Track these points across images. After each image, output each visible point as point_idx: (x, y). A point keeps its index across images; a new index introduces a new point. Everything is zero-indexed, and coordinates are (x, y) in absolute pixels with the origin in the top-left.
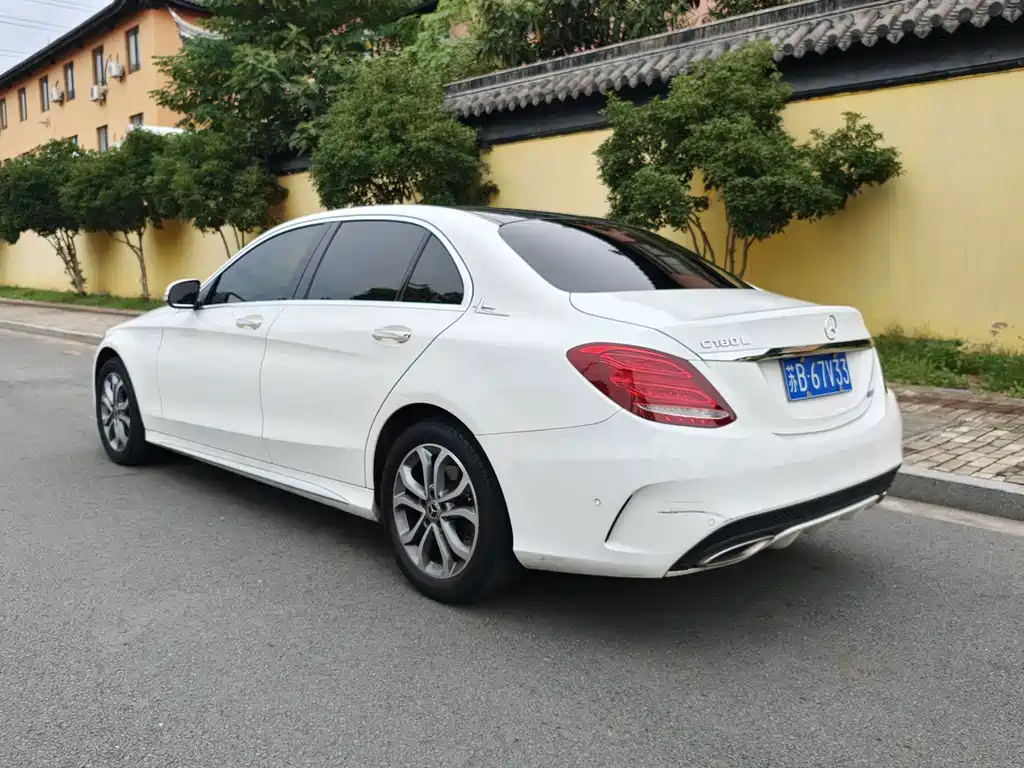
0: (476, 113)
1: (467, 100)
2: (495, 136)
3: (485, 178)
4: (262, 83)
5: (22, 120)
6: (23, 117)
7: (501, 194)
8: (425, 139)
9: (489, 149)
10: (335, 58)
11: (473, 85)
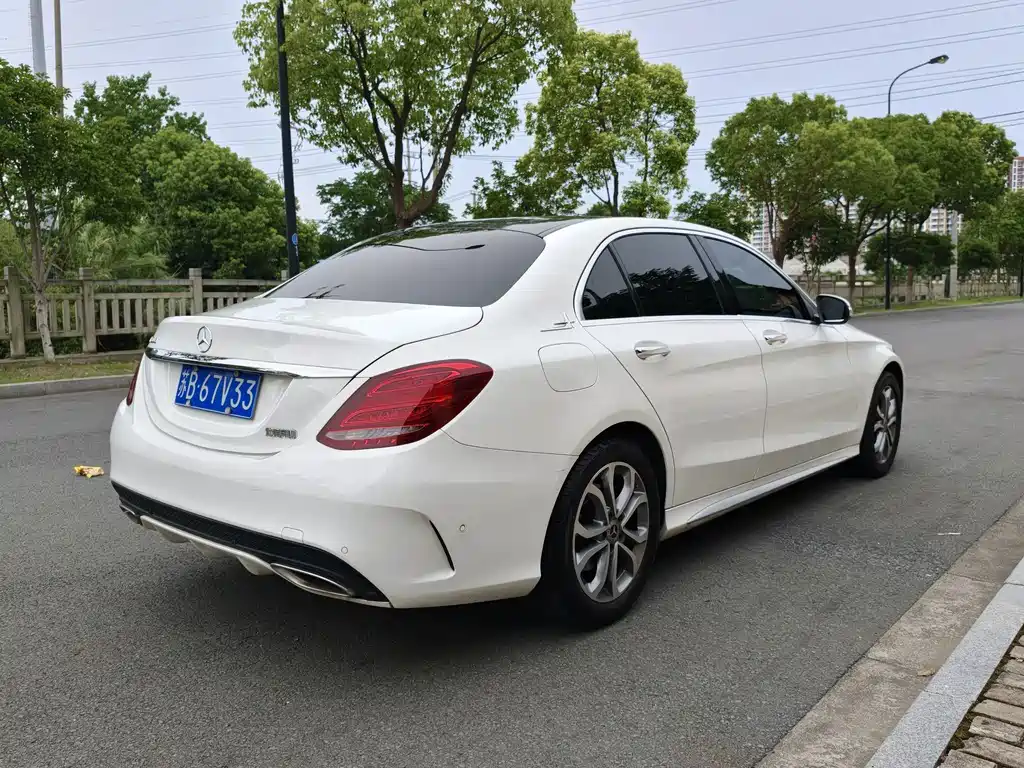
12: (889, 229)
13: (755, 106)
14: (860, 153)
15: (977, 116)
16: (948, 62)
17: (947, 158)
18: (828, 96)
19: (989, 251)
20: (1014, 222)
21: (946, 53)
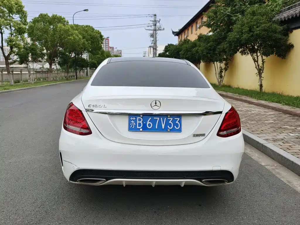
0: (286, 19)
1: (285, 15)
2: (293, 27)
3: (289, 42)
4: (225, 18)
5: (192, 34)
6: (192, 33)
7: (294, 47)
8: (259, 30)
9: (291, 32)
10: (249, 6)
11: (289, 9)
12: (75, 58)
13: (41, 16)
14: (74, 35)
15: (94, 27)
16: (88, 11)
17: (91, 38)
18: (63, 17)
19: (96, 64)
20: (100, 56)
21: (88, 9)
